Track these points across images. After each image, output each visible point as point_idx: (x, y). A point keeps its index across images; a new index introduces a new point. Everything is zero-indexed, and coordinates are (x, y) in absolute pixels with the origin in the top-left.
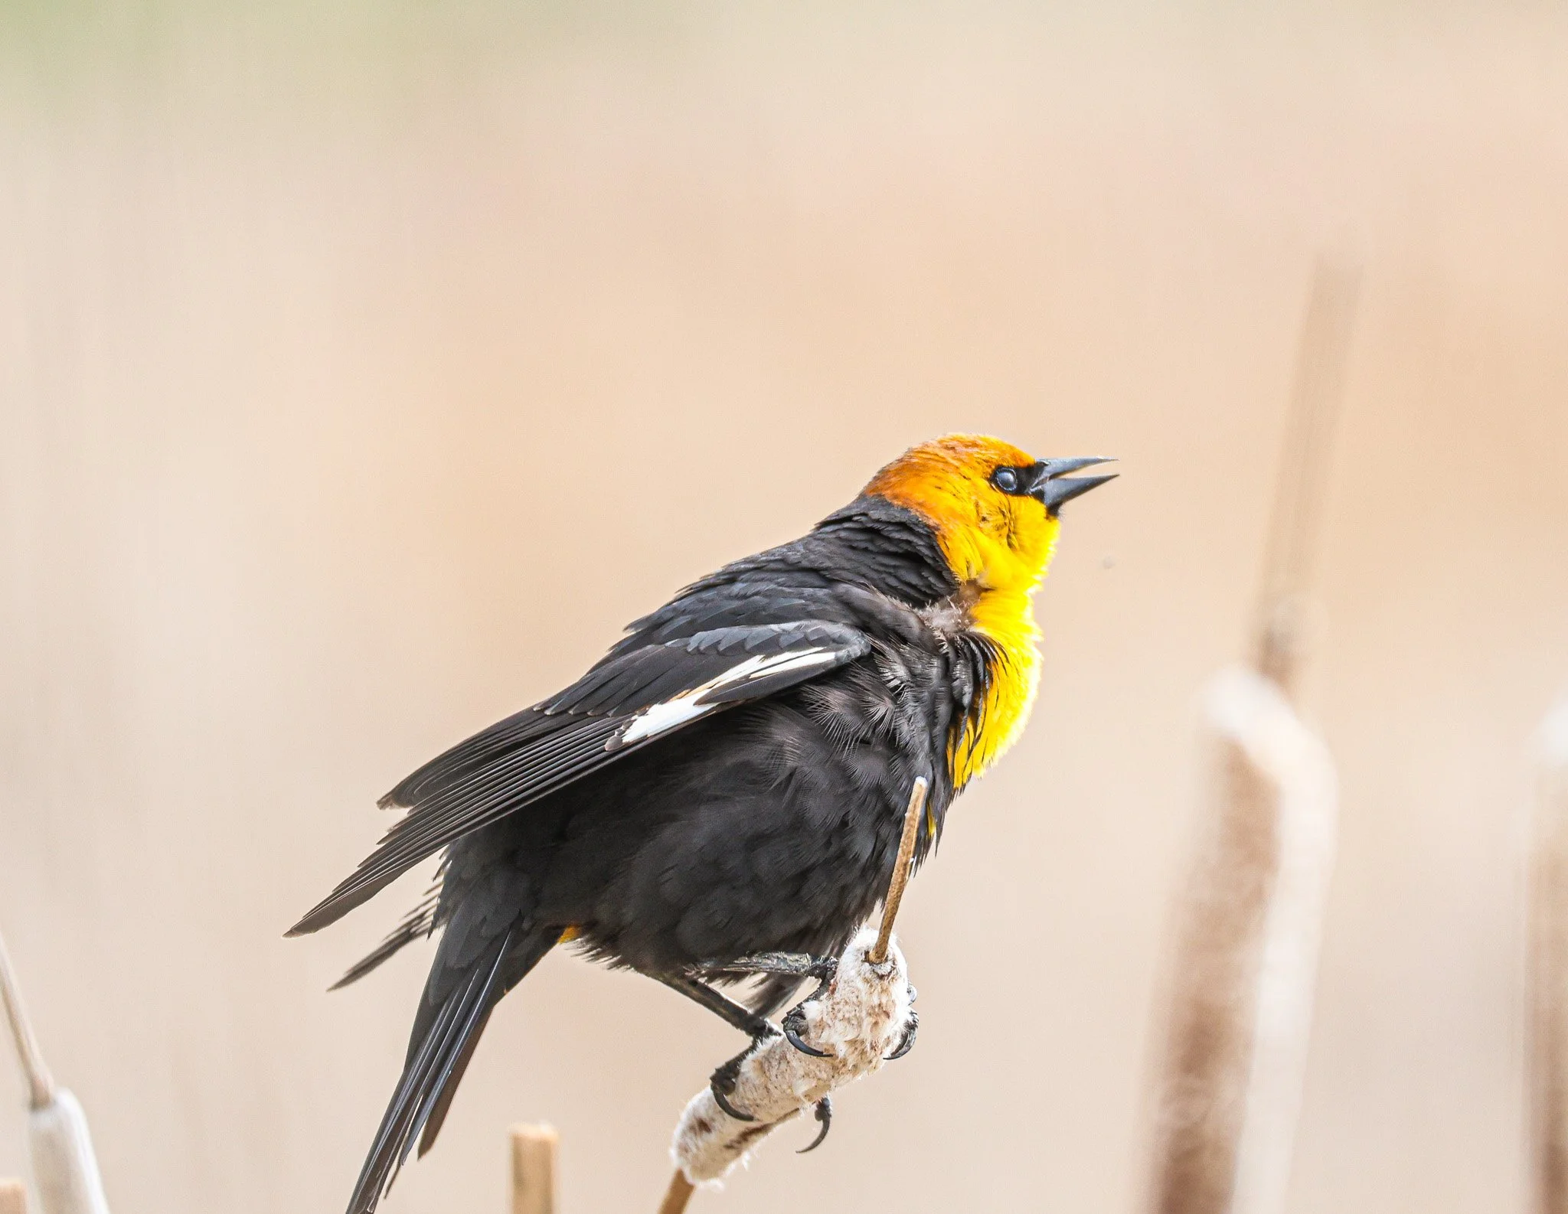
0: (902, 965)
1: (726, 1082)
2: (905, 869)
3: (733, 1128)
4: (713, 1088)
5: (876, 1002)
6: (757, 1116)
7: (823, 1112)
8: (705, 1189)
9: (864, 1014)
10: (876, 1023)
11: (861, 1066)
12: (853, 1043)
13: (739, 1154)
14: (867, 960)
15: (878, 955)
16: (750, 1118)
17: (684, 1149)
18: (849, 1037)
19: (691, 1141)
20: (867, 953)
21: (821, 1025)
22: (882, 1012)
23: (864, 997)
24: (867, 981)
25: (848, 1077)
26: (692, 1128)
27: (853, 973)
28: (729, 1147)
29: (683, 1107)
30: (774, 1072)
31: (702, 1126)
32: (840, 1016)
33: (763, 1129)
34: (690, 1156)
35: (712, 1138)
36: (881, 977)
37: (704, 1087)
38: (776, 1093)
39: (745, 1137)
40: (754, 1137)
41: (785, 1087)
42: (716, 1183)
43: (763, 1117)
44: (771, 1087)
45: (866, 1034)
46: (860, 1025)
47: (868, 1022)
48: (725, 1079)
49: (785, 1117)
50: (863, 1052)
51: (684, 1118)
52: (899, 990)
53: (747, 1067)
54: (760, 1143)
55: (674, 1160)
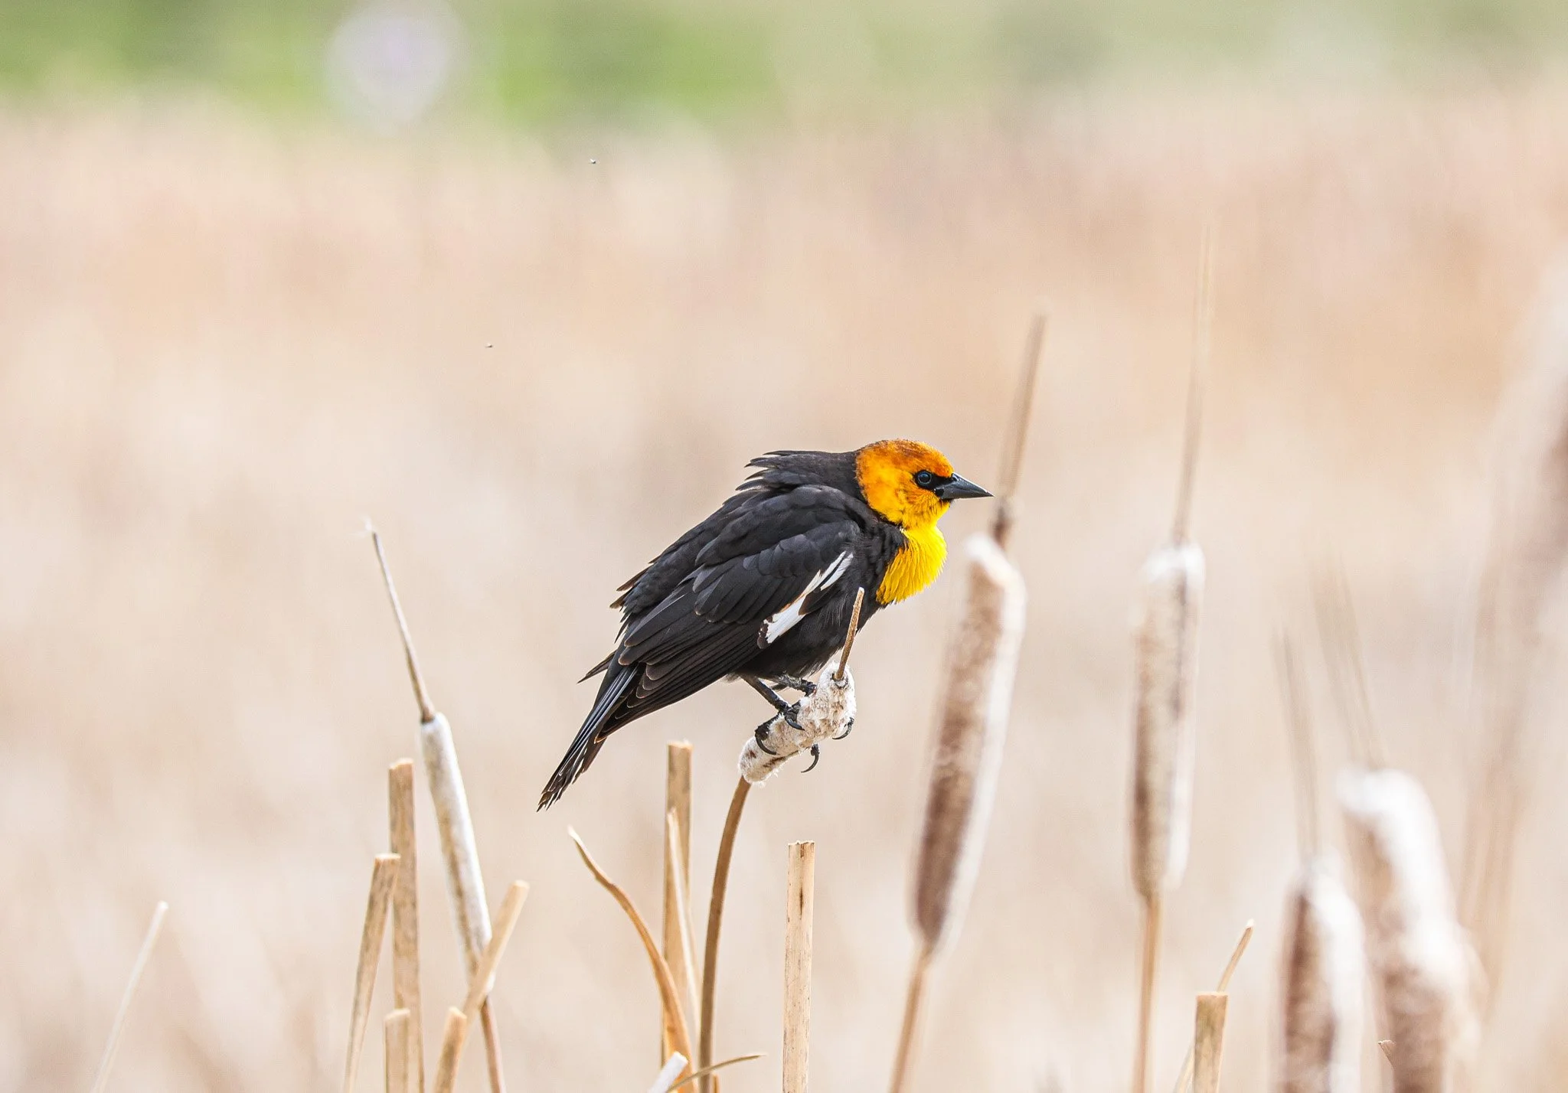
0: (851, 682)
1: (763, 734)
2: (853, 634)
3: (766, 757)
4: (756, 736)
5: (836, 701)
6: (778, 752)
7: (815, 751)
8: (756, 785)
9: (830, 706)
10: (836, 711)
11: (828, 732)
12: (824, 720)
13: (771, 770)
14: (833, 678)
15: (839, 676)
16: (775, 753)
17: (743, 765)
18: (822, 718)
19: (746, 761)
20: (833, 675)
21: (808, 710)
22: (839, 706)
23: (830, 698)
24: (832, 689)
25: (822, 737)
26: (747, 755)
27: (825, 684)
28: (765, 766)
29: (744, 744)
30: (786, 731)
31: (752, 754)
32: (818, 706)
33: (782, 759)
34: (746, 769)
35: (757, 760)
36: (840, 688)
37: (751, 736)
38: (786, 742)
39: (773, 761)
40: (778, 762)
41: (791, 740)
42: (761, 784)
43: (781, 753)
44: (784, 738)
45: (831, 717)
46: (828, 712)
47: (832, 710)
48: (762, 732)
49: (792, 754)
50: (829, 726)
51: (743, 751)
52: (850, 696)
53: (772, 728)
54: (781, 766)
55: (740, 772)
